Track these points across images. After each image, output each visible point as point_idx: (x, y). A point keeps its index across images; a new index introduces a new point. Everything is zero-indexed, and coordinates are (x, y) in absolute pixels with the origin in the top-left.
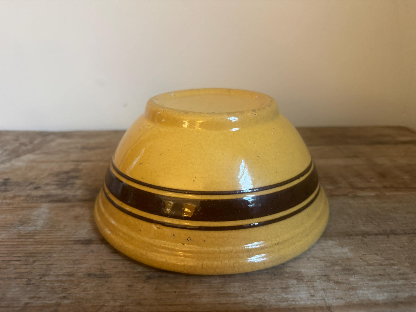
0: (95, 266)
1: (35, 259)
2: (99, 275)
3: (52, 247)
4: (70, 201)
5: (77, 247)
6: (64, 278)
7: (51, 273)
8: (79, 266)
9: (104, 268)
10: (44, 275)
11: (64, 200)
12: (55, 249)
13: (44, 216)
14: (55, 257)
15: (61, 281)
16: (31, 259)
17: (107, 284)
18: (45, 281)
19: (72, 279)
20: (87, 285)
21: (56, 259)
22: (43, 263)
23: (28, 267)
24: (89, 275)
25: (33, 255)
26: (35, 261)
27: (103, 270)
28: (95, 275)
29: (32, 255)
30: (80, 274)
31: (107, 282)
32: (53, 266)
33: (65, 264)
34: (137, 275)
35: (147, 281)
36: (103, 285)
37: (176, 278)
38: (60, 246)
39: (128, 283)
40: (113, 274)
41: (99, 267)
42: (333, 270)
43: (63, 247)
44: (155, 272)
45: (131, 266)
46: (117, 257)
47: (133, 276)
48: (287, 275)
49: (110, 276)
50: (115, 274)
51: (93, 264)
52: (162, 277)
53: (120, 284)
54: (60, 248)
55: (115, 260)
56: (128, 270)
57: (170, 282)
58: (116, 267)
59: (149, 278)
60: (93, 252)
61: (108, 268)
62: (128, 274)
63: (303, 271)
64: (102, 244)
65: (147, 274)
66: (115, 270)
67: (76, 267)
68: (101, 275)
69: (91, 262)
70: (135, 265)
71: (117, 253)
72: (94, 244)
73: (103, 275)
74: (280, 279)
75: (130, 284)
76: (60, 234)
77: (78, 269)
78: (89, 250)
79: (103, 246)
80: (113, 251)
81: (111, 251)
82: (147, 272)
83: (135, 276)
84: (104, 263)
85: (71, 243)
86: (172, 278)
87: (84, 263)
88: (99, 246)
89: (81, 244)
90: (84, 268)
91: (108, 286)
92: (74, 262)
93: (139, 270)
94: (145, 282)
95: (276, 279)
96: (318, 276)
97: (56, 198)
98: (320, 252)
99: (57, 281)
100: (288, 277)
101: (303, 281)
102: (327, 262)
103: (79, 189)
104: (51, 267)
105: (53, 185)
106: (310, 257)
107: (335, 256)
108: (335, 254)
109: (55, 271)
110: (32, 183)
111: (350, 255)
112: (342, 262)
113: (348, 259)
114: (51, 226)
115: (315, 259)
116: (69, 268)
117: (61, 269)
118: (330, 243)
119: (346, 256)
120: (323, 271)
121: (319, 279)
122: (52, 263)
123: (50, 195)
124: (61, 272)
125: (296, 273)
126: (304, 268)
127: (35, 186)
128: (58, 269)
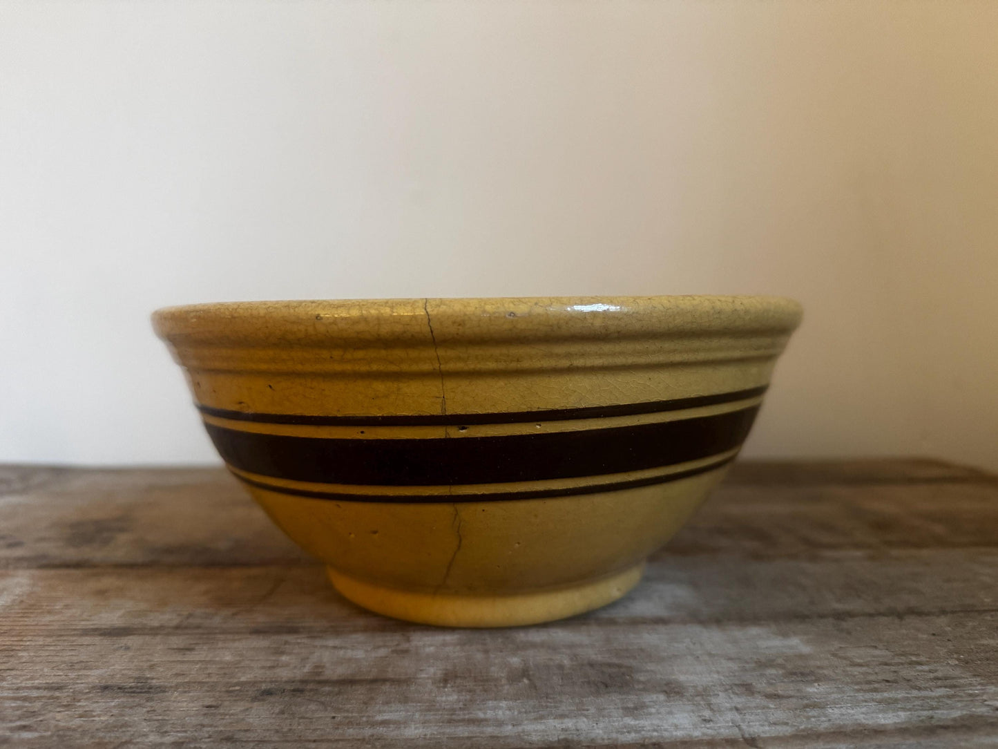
0: (123, 672)
2: (131, 688)
3: (22, 641)
5: (87, 640)
6: (36, 694)
8: (82, 672)
9: (148, 676)
11: (78, 565)
12: (28, 643)
13: (17, 590)
14: (22, 657)
17: (149, 704)
19: (57, 694)
20: (95, 705)
21: (24, 660)
24: (106, 688)
27: (148, 678)
28: (119, 688)
30: (79, 687)
31: (149, 699)
32: (12, 673)
33: (46, 670)
34: (237, 688)
35: (261, 698)
36: (139, 705)
37: (339, 693)
38: (41, 639)
39: (208, 702)
40: (171, 687)
41: (136, 674)
42: (762, 675)
43: (49, 640)
44: (286, 682)
45: (222, 671)
46: (190, 657)
47: (223, 689)
48: (641, 686)
49: (162, 689)
50: (177, 687)
51: (121, 670)
52: (302, 691)
53: (185, 704)
54: (41, 641)
55: (183, 662)
56: (214, 679)
57: (323, 699)
58: (183, 674)
59: (269, 693)
60: (127, 648)
61: (159, 677)
62: (212, 687)
63: (682, 678)
64: (157, 634)
65: (264, 687)
66: (180, 680)
67: (72, 675)
68: (137, 687)
69: (117, 667)
70: (237, 670)
71: (193, 649)
72: (134, 634)
73: (142, 688)
74: (620, 693)
75: (214, 704)
76: (48, 618)
77: (79, 677)
78: (116, 646)
79: (158, 638)
80: (182, 647)
81: (175, 647)
82: (265, 682)
83: (231, 689)
84: (152, 667)
85: (76, 632)
86: (329, 694)
87: (97, 668)
88: (147, 638)
89: (101, 635)
90: (95, 676)
91: (152, 707)
92: (72, 666)
93: (243, 679)
94: (254, 699)
95: (609, 693)
96: (721, 685)
97: (58, 561)
98: (730, 645)
99: (15, 699)
100: (642, 690)
101: (683, 696)
102: (747, 663)
103: (123, 547)
104: (5, 674)
105: (56, 541)
106: (702, 654)
107: (767, 651)
108: (767, 648)
109: (15, 681)
110: (3, 537)
111: (805, 649)
112: (787, 661)
113: (799, 656)
114: (31, 605)
115: (716, 658)
116: (55, 676)
117: (32, 678)
118: (754, 630)
119: (794, 651)
120: (734, 676)
121: (726, 691)
122: (11, 667)
123: (44, 557)
124: (29, 683)
125: (664, 682)
126: (685, 673)
127: (8, 541)
128: (22, 678)
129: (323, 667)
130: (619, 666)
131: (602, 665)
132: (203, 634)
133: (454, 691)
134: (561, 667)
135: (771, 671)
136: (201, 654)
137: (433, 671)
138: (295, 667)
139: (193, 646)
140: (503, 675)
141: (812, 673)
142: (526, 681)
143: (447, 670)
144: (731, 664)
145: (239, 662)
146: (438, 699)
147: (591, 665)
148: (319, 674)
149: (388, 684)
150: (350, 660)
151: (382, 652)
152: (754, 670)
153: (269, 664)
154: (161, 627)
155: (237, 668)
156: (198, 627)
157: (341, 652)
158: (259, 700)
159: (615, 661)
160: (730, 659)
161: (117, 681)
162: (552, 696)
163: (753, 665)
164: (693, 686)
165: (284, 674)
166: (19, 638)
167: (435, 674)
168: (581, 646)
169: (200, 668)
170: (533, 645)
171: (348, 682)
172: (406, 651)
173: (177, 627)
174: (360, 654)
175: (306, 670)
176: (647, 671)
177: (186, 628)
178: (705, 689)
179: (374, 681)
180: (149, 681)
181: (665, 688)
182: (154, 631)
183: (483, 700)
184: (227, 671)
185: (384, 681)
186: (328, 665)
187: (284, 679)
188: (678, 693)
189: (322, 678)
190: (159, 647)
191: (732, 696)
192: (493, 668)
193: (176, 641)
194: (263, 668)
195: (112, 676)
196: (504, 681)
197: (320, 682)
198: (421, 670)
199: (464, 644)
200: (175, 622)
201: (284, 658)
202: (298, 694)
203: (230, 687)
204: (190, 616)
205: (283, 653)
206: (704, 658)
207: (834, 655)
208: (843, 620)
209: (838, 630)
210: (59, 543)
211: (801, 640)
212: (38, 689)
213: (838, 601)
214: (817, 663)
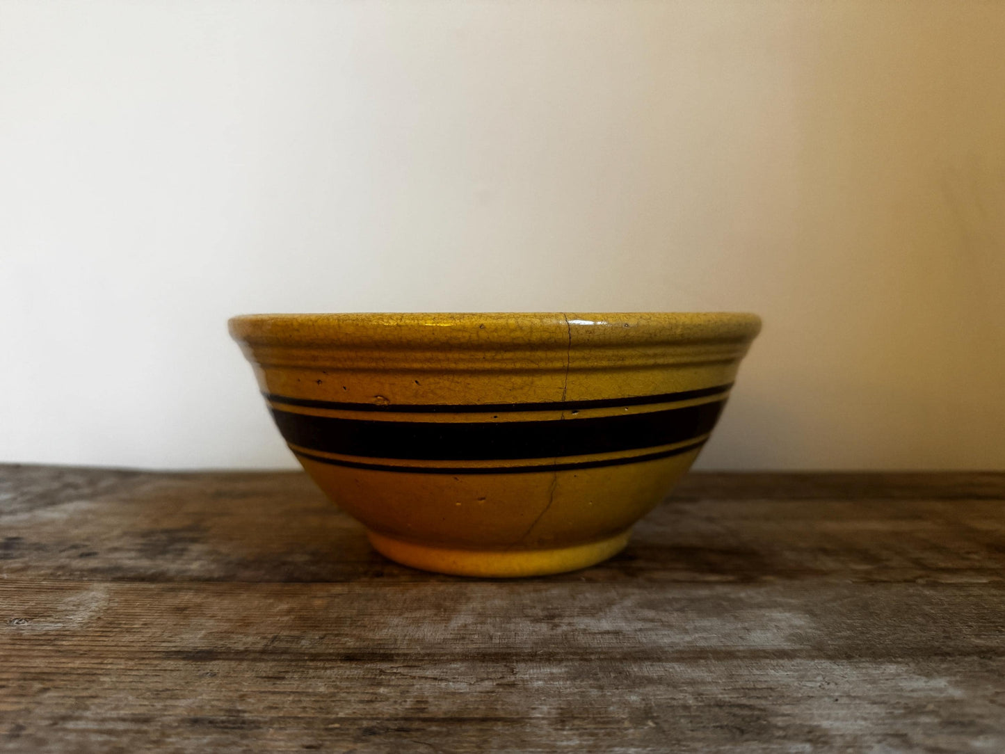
0: (213, 703)
1: (48, 684)
2: (223, 722)
3: (101, 663)
4: (170, 580)
5: (170, 664)
6: (121, 726)
7: (88, 714)
8: (169, 702)
9: (240, 708)
10: (65, 718)
11: (153, 579)
12: (109, 667)
13: (94, 606)
14: (104, 682)
15: (110, 732)
16: (37, 686)
17: (245, 742)
18: (65, 730)
19: (145, 727)
20: (186, 742)
21: (106, 686)
22: (69, 693)
23: (23, 700)
24: (195, 721)
25: (45, 677)
26: (45, 690)
27: (239, 711)
28: (211, 722)
29: (39, 676)
30: (167, 720)
31: (244, 737)
32: (96, 701)
33: (130, 698)
34: (337, 725)
35: (364, 738)
36: (234, 743)
37: (448, 734)
38: (122, 661)
39: (308, 740)
40: (265, 723)
41: (226, 706)
42: (915, 724)
43: (131, 663)
44: (388, 720)
45: (317, 705)
46: (281, 686)
47: (322, 726)
48: (781, 733)
49: (256, 725)
50: (271, 722)
51: (209, 701)
52: (407, 731)
53: (282, 743)
54: (122, 664)
55: (274, 693)
56: (310, 714)
57: (432, 741)
58: (276, 708)
59: (371, 732)
60: (214, 675)
61: (253, 709)
62: (310, 723)
63: (825, 724)
64: (242, 660)
65: (365, 724)
66: (273, 714)
67: (159, 705)
68: (229, 722)
69: (205, 696)
70: (333, 704)
71: (283, 678)
72: (219, 659)
73: (235, 722)
74: (760, 741)
75: (314, 743)
76: (128, 638)
77: (165, 708)
78: (202, 672)
79: (245, 665)
80: (270, 675)
81: (264, 675)
82: (366, 719)
83: (331, 726)
84: (242, 697)
85: (157, 655)
86: (438, 734)
87: (184, 697)
88: (233, 664)
89: (184, 659)
90: (183, 706)
91: (247, 746)
92: (157, 694)
93: (341, 715)
94: (357, 740)
95: (747, 740)
96: (872, 734)
97: (132, 574)
98: (869, 686)
99: (100, 732)
100: (785, 737)
101: (832, 747)
102: (894, 708)
103: (197, 559)
104: (88, 702)
105: (129, 550)
106: (841, 696)
107: (915, 695)
108: (912, 691)
109: (99, 711)
110: (75, 547)
111: (957, 693)
112: (940, 707)
113: (953, 701)
114: (109, 623)
115: (858, 701)
116: (141, 705)
117: (116, 708)
118: (892, 668)
119: (943, 695)
120: (884, 724)
121: (879, 742)
122: (94, 694)
123: (118, 569)
124: (114, 714)
125: (806, 730)
126: (828, 719)
127: (80, 551)
128: (106, 707)
129: (426, 702)
130: (751, 707)
131: (732, 705)
132: (292, 661)
133: (574, 734)
134: (686, 707)
135: (925, 719)
136: (293, 683)
137: (544, 710)
138: (395, 702)
139: (282, 675)
140: (624, 716)
141: (971, 723)
142: (651, 724)
143: (561, 709)
144: (876, 709)
145: (333, 695)
146: (559, 743)
147: (720, 705)
148: (422, 710)
149: (499, 723)
150: (454, 694)
151: (488, 685)
152: (904, 716)
153: (367, 697)
154: (246, 651)
155: (333, 701)
156: (285, 652)
157: (443, 684)
158: (363, 741)
159: (744, 701)
160: (874, 703)
161: (207, 713)
162: (684, 743)
163: (902, 711)
164: (842, 735)
165: (386, 709)
166: (99, 661)
167: (549, 713)
168: (703, 683)
169: (293, 702)
170: (650, 681)
171: (456, 720)
172: (513, 685)
173: (263, 652)
174: (462, 687)
175: (408, 705)
176: (784, 715)
177: (272, 653)
178: (856, 738)
179: (484, 720)
180: (241, 715)
181: (810, 737)
182: (240, 656)
183: (609, 746)
184: (322, 705)
185: (497, 719)
186: (430, 700)
187: (386, 716)
188: (825, 743)
189: (426, 715)
190: (247, 675)
191: (889, 749)
192: (611, 708)
193: (265, 667)
194: (361, 702)
195: (201, 708)
196: (627, 724)
197: (425, 720)
198: (534, 709)
199: (575, 679)
200: (260, 646)
201: (382, 690)
202: (404, 734)
203: (328, 724)
204: (275, 639)
205: (380, 684)
206: (844, 700)
207: (992, 702)
208: (990, 658)
209: (987, 671)
210: (133, 554)
211: (949, 682)
212: (123, 720)
213: (978, 636)
214: (977, 711)
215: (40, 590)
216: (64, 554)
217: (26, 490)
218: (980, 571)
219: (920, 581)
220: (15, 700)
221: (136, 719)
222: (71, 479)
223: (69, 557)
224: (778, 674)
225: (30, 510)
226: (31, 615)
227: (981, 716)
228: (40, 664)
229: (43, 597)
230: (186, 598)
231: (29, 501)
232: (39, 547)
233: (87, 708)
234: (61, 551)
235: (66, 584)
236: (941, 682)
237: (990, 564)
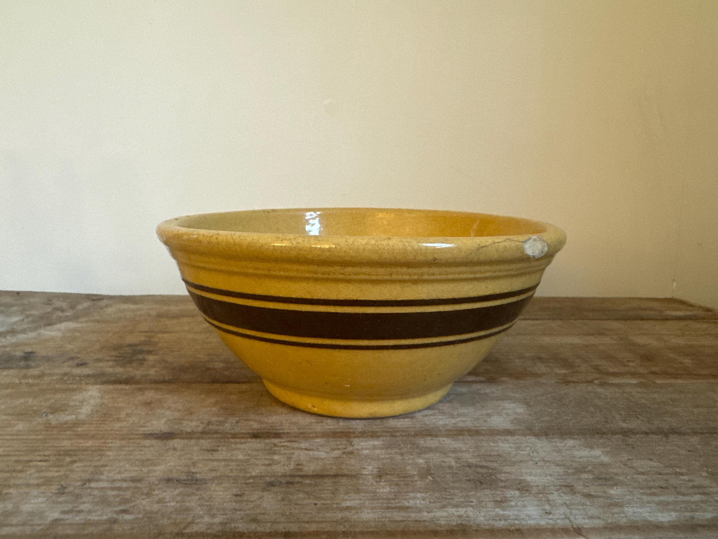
0: (178, 468)
1: (75, 458)
2: (184, 480)
3: (105, 443)
4: (138, 383)
5: (147, 442)
6: (125, 485)
7: (102, 477)
8: (151, 468)
9: (193, 471)
10: (89, 481)
11: (127, 381)
12: (110, 445)
13: (92, 402)
14: (109, 456)
15: (120, 489)
16: (68, 459)
17: (199, 493)
18: (91, 488)
19: (139, 485)
20: (165, 493)
21: (111, 458)
22: (89, 464)
23: (62, 469)
24: (168, 480)
25: (71, 453)
26: (75, 462)
27: (193, 473)
28: (178, 481)
29: (68, 453)
30: (152, 479)
31: (198, 489)
32: (107, 468)
33: (127, 466)
34: (251, 481)
35: (267, 488)
36: (193, 494)
37: (316, 485)
38: (118, 442)
39: (235, 491)
40: (210, 480)
41: (185, 469)
42: (579, 479)
43: (123, 442)
44: (280, 476)
45: (239, 468)
46: (216, 456)
47: (243, 481)
48: (503, 484)
49: (204, 481)
50: (214, 479)
51: (175, 466)
52: (292, 483)
53: (221, 493)
54: (118, 443)
55: (213, 460)
56: (235, 473)
57: (306, 489)
58: (215, 470)
59: (271, 484)
60: (175, 449)
61: (202, 470)
62: (235, 479)
63: (529, 478)
64: (191, 438)
65: (268, 479)
66: (213, 474)
67: (145, 470)
68: (188, 480)
69: (172, 464)
70: (248, 467)
71: (217, 450)
72: (177, 438)
73: (192, 480)
74: (490, 489)
75: (239, 493)
76: (118, 425)
77: (149, 472)
78: (167, 447)
79: (193, 442)
80: (209, 449)
81: (206, 448)
82: (268, 476)
83: (247, 481)
84: (194, 464)
85: (137, 436)
86: (310, 485)
87: (159, 464)
88: (186, 441)
89: (156, 439)
90: (160, 470)
91: (200, 495)
92: (143, 463)
93: (253, 474)
94: (264, 490)
95: (484, 489)
96: (554, 486)
97: (113, 378)
98: (556, 454)
99: (113, 489)
100: (504, 487)
101: (530, 493)
102: (569, 469)
103: (153, 366)
104: (102, 469)
105: (108, 361)
106: (539, 461)
107: (581, 460)
108: (580, 458)
109: (109, 475)
110: (72, 358)
111: (606, 459)
112: (594, 468)
113: (602, 464)
114: (104, 414)
115: (548, 464)
116: (134, 470)
117: (120, 473)
118: (570, 442)
119: (598, 460)
120: (562, 479)
121: (557, 490)
122: (104, 464)
123: (103, 374)
124: (119, 477)
125: (517, 482)
126: (530, 475)
127: (77, 361)
128: (113, 473)
129: (302, 465)
130: (487, 467)
131: (477, 466)
132: (222, 438)
133: (386, 485)
134: (450, 467)
135: (584, 476)
136: (222, 454)
137: (370, 469)
138: (284, 465)
139: (216, 448)
140: (415, 473)
141: (611, 479)
142: (430, 477)
143: (379, 468)
144: (558, 469)
145: (247, 461)
146: (378, 490)
147: (470, 466)
148: (300, 470)
149: (344, 478)
150: (317, 459)
151: (337, 453)
152: (574, 474)
153: (267, 462)
154: (193, 432)
155: (248, 465)
156: (216, 432)
157: (311, 453)
158: (267, 491)
159: (484, 464)
160: (558, 465)
161: (174, 475)
162: (448, 491)
163: (572, 471)
164: (536, 486)
165: (279, 469)
166: (103, 441)
167: (372, 471)
168: (461, 451)
169: (225, 465)
170: (430, 450)
171: (319, 476)
172: (351, 453)
173: (203, 433)
174: (322, 454)
175: (292, 467)
176: (506, 473)
177: (208, 433)
178: (545, 487)
179: (336, 476)
180: (195, 475)
181: (519, 486)
182: (190, 436)
183: (406, 492)
184: (242, 467)
185: (343, 475)
186: (304, 463)
187: (280, 474)
188: (527, 490)
189: (303, 473)
190: (195, 448)
191: (562, 494)
192: (408, 468)
193: (205, 443)
194: (264, 465)
195: (170, 471)
196: (416, 478)
197: (302, 476)
198: (364, 468)
199: (387, 448)
200: (200, 429)
201: (276, 457)
202: (290, 486)
203: (247, 480)
204: (209, 423)
205: (275, 453)
206: (541, 463)
207: (625, 465)
208: (628, 436)
209: (626, 445)
210: (111, 363)
211: (602, 452)
212: (125, 481)
213: (624, 421)
214: (615, 471)
215: (56, 391)
216: (66, 364)
217: (28, 313)
218: (633, 375)
219: (596, 382)
220: (55, 469)
221: (134, 480)
222: (58, 304)
223: (69, 366)
224: (505, 446)
225: (36, 329)
226: (54, 410)
227: (616, 474)
228: (66, 444)
229: (58, 396)
230: (150, 395)
231: (33, 321)
232: (48, 359)
233: (102, 474)
234: (64, 362)
235: (71, 386)
236: (597, 452)
237: (641, 370)
